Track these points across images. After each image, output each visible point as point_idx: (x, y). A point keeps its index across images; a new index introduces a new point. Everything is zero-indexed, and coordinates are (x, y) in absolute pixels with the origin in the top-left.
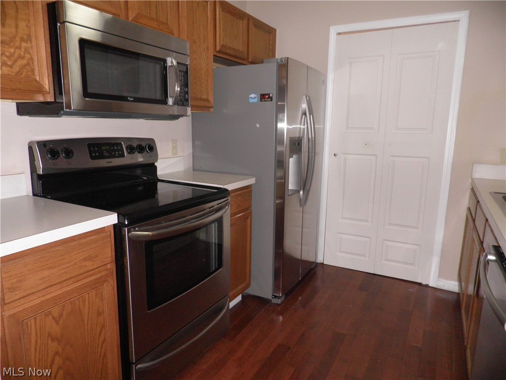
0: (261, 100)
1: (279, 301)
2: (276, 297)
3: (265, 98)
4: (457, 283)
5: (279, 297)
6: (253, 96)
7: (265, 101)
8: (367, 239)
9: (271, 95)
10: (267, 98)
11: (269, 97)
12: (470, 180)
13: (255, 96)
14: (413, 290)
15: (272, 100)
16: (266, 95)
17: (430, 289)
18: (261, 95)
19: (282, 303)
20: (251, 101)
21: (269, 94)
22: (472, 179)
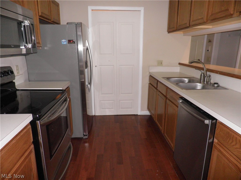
0: (69, 43)
1: (87, 137)
2: (85, 135)
3: (71, 42)
4: (148, 111)
5: (86, 135)
6: (64, 41)
7: (71, 43)
8: (113, 101)
9: (74, 41)
10: (72, 42)
11: (73, 42)
12: (148, 73)
13: (65, 41)
14: (133, 118)
15: (75, 43)
16: (71, 40)
17: (139, 116)
18: (68, 40)
19: (88, 137)
20: (63, 43)
21: (73, 40)
22: (149, 72)
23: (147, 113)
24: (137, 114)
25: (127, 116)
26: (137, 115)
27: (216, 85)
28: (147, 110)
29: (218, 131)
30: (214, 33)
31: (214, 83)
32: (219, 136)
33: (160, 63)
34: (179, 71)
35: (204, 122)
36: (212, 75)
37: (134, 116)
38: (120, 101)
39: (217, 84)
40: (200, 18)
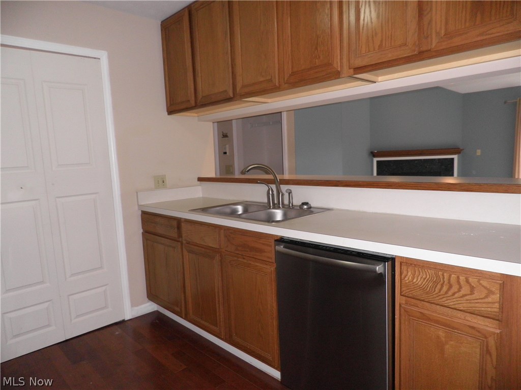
8: (49, 303)
12: (137, 207)
14: (118, 331)
22: (139, 206)
23: (149, 307)
24: (123, 319)
25: (96, 333)
26: (123, 321)
27: (305, 207)
28: (147, 299)
29: (406, 279)
30: (232, 120)
31: (301, 204)
32: (413, 287)
33: (161, 183)
34: (201, 196)
35: (375, 272)
36: (294, 188)
37: (116, 327)
38: (70, 297)
39: (306, 204)
40: (262, 79)
